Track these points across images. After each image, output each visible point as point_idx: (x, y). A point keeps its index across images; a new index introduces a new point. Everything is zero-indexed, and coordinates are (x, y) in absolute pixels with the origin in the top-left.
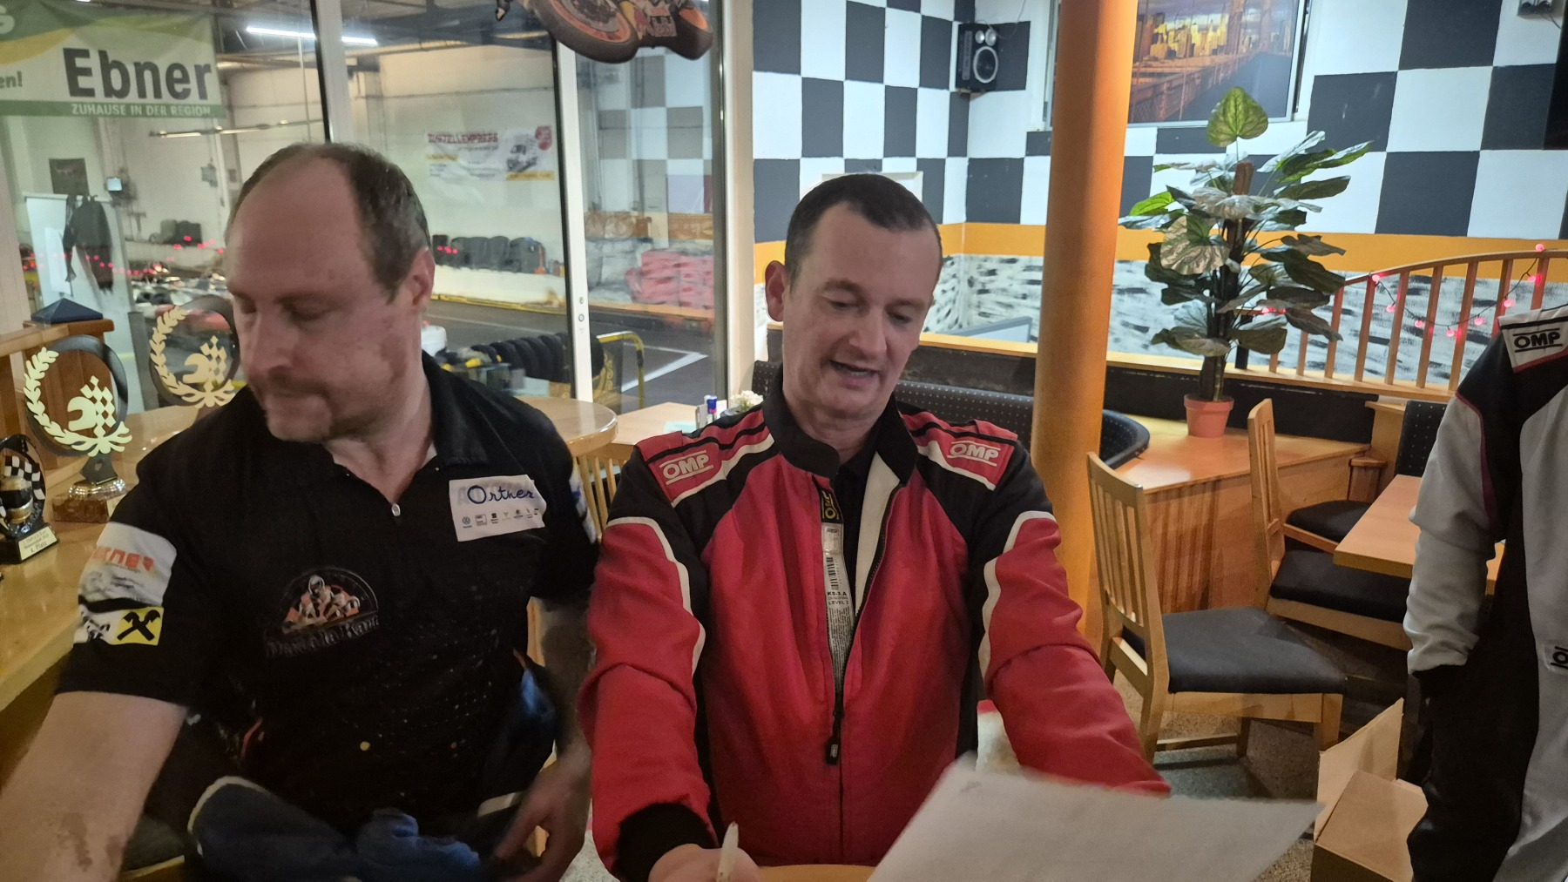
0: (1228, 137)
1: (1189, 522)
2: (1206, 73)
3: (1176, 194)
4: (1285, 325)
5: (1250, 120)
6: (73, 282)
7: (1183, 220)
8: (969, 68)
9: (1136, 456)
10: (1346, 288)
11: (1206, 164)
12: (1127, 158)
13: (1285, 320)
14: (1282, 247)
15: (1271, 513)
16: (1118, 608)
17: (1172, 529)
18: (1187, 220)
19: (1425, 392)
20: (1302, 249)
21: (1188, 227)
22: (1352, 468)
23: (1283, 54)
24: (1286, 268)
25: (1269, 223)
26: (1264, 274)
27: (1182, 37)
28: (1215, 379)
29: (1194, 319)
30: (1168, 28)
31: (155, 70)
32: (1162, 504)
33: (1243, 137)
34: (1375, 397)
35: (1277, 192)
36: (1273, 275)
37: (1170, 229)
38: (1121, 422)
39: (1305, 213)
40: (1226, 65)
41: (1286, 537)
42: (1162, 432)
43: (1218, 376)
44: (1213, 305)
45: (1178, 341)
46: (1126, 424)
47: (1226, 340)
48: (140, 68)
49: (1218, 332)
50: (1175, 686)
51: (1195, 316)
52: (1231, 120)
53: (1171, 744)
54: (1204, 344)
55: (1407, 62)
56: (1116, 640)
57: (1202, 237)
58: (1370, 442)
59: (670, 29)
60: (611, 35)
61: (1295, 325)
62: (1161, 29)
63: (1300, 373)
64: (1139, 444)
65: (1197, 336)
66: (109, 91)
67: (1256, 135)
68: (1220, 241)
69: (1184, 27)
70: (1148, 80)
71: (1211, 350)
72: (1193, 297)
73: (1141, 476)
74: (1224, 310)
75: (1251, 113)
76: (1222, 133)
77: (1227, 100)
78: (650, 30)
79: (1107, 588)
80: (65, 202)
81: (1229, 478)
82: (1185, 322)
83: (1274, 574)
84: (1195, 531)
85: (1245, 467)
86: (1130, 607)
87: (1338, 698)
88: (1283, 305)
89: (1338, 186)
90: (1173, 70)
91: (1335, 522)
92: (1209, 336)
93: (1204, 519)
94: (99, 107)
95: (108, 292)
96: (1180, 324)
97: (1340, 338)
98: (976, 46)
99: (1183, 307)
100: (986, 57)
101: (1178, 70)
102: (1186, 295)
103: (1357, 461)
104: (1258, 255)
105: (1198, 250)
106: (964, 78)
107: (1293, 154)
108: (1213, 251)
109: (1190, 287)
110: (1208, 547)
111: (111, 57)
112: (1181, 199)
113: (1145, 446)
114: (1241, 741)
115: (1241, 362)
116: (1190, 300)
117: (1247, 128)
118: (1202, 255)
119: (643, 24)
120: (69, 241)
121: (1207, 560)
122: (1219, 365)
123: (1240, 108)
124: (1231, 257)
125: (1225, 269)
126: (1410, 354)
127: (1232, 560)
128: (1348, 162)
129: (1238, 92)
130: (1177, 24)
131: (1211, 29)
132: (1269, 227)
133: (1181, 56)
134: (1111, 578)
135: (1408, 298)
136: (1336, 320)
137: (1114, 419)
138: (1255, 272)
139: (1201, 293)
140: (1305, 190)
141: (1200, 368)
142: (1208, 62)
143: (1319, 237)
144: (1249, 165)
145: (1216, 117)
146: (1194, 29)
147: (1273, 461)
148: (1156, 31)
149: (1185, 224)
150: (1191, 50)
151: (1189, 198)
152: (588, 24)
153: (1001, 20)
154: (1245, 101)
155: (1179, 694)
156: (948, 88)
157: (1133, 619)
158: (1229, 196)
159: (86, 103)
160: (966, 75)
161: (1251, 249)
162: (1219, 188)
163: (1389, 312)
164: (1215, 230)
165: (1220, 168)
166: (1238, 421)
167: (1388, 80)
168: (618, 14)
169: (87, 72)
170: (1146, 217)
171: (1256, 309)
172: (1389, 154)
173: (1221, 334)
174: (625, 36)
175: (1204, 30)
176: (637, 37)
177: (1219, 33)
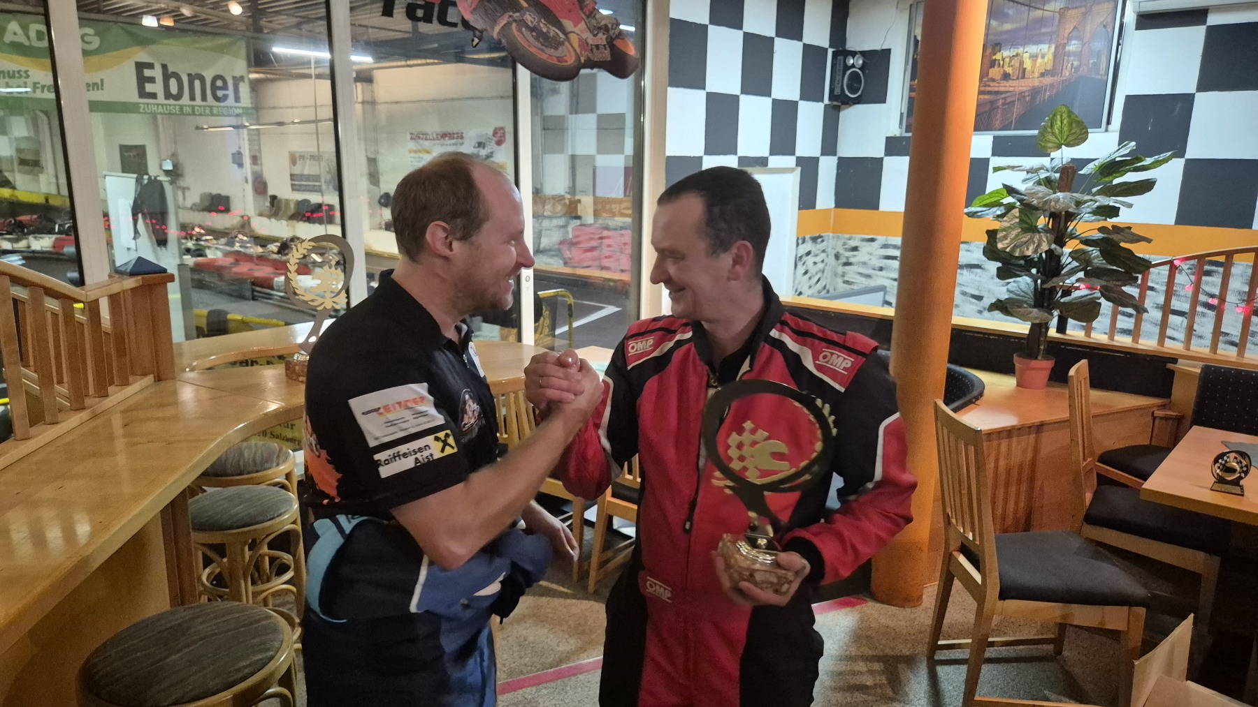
0: (1054, 145)
1: (1017, 457)
2: (1035, 92)
3: (1010, 190)
4: (1099, 299)
5: (1073, 131)
6: (137, 240)
7: (1016, 212)
8: (840, 85)
9: (974, 403)
10: (1152, 270)
11: (1036, 166)
12: (971, 159)
13: (1099, 295)
14: (1099, 235)
15: (1086, 452)
16: (958, 528)
17: (1002, 463)
18: (1020, 212)
19: (1217, 357)
20: (1115, 237)
21: (1020, 217)
22: (1154, 418)
23: (1100, 77)
24: (1100, 251)
25: (1087, 215)
26: (1083, 257)
27: (1016, 63)
28: (1039, 341)
29: (1023, 292)
30: (1004, 56)
31: (202, 79)
32: (995, 443)
33: (1067, 145)
34: (1174, 361)
35: (1094, 190)
36: (1090, 258)
37: (1005, 219)
38: (960, 374)
39: (1119, 208)
40: (1052, 86)
41: (1098, 474)
42: (995, 383)
43: (1042, 339)
44: (1039, 281)
45: (1010, 310)
46: (965, 376)
47: (1049, 310)
48: (191, 78)
49: (1043, 304)
50: (1004, 595)
51: (1024, 289)
52: (1057, 131)
53: (997, 642)
54: (1031, 313)
55: (1204, 85)
56: (955, 553)
57: (1032, 226)
58: (1169, 396)
59: (606, 55)
60: (559, 59)
61: (1108, 299)
62: (998, 56)
63: (1111, 338)
64: (975, 393)
65: (1025, 305)
66: (168, 95)
67: (1078, 144)
68: (1046, 230)
69: (1017, 55)
70: (986, 97)
71: (1036, 318)
72: (1023, 274)
73: (976, 419)
74: (1047, 286)
75: (1074, 125)
76: (1049, 142)
77: (1055, 115)
78: (590, 55)
79: (948, 510)
80: (134, 180)
81: (1049, 424)
82: (1016, 295)
83: (1088, 504)
84: (1021, 467)
85: (1065, 415)
86: (968, 527)
87: (1142, 611)
88: (1098, 284)
89: (1146, 186)
90: (1007, 89)
91: (1140, 464)
92: (1035, 307)
93: (1029, 456)
94: (160, 107)
95: (163, 249)
96: (1012, 296)
97: (1146, 311)
98: (847, 68)
99: (1014, 281)
100: (855, 77)
101: (1011, 89)
102: (1017, 273)
103: (1158, 413)
104: (1078, 241)
105: (1028, 236)
106: (835, 93)
107: (1108, 160)
108: (1041, 238)
109: (1020, 266)
110: (1032, 479)
111: (171, 69)
112: (1014, 195)
113: (981, 394)
114: (1058, 642)
115: (1062, 328)
116: (1020, 276)
117: (1071, 138)
118: (1031, 240)
119: (586, 50)
120: (136, 210)
121: (1031, 489)
122: (1043, 330)
123: (1065, 122)
124: (1055, 243)
125: (1050, 253)
126: (1205, 325)
127: (1051, 491)
128: (1155, 168)
129: (1064, 109)
130: (1013, 52)
131: (1040, 56)
132: (1087, 219)
133: (1015, 78)
134: (953, 503)
135: (1204, 278)
136: (1142, 296)
137: (955, 372)
138: (1075, 255)
139: (1029, 271)
140: (1118, 189)
141: (1027, 332)
142: (1036, 83)
143: (1129, 228)
144: (1072, 168)
145: (1045, 128)
146: (1026, 56)
147: (1089, 412)
148: (994, 57)
149: (1017, 215)
150: (1023, 73)
151: (1021, 194)
152: (542, 50)
153: (867, 48)
154: (1069, 116)
155: (1008, 602)
156: (822, 101)
157: (971, 538)
158: (1055, 193)
159: (151, 104)
160: (837, 91)
161: (1072, 237)
162: (1046, 186)
163: (1188, 291)
164: (1042, 222)
165: (1047, 170)
166: (1059, 376)
167: (1188, 100)
168: (566, 43)
169: (152, 80)
170: (985, 209)
171: (1077, 285)
172: (1187, 160)
173: (1045, 304)
174: (571, 61)
175: (1034, 57)
176: (580, 60)
177: (1046, 59)
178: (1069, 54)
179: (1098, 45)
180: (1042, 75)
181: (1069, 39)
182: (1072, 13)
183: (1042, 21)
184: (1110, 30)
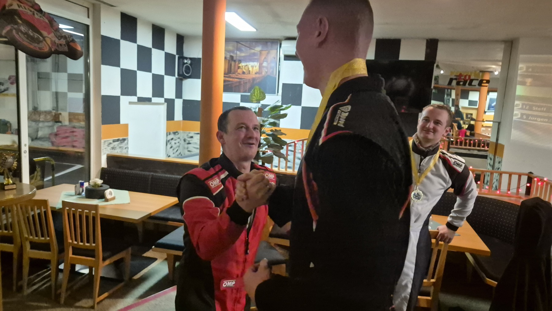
2: (254, 79)
5: (261, 95)
8: (182, 70)
13: (273, 154)
14: (271, 133)
23: (273, 76)
24: (272, 138)
25: (267, 125)
26: (267, 140)
27: (246, 68)
33: (260, 100)
35: (269, 116)
36: (269, 141)
40: (259, 78)
52: (256, 95)
59: (66, 49)
60: (40, 48)
61: (276, 155)
62: (240, 65)
67: (263, 100)
69: (247, 65)
75: (261, 93)
76: (254, 99)
77: (255, 89)
78: (57, 48)
83: (270, 230)
88: (272, 150)
89: (285, 116)
90: (244, 77)
97: (288, 159)
100: (187, 68)
101: (246, 78)
104: (265, 135)
106: (180, 74)
107: (274, 105)
117: (261, 98)
119: (54, 46)
123: (258, 92)
130: (245, 64)
131: (254, 67)
132: (267, 127)
133: (247, 74)
136: (287, 153)
138: (265, 140)
142: (254, 76)
143: (280, 130)
144: (262, 108)
145: (252, 93)
146: (250, 67)
150: (249, 72)
153: (192, 56)
156: (174, 76)
167: (301, 86)
168: (44, 42)
172: (302, 107)
174: (46, 50)
175: (252, 67)
176: (51, 50)
177: (257, 68)
178: (264, 67)
179: (273, 65)
180: (256, 73)
181: (263, 62)
182: (263, 52)
183: (254, 54)
184: (276, 60)
